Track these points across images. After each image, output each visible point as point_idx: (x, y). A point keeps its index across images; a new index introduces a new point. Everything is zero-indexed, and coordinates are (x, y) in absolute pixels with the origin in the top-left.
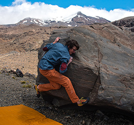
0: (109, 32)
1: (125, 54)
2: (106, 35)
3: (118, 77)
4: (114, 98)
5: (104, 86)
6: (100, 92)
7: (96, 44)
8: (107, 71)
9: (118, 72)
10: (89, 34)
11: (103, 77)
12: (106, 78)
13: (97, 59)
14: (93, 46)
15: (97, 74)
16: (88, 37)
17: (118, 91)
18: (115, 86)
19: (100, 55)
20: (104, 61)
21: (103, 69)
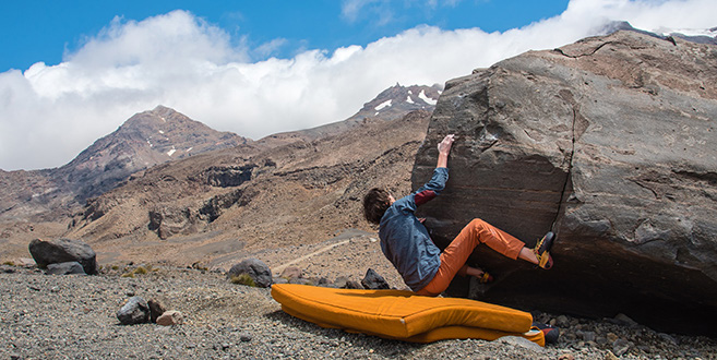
0: (621, 58)
1: (668, 112)
2: (608, 67)
3: (628, 171)
4: (612, 224)
5: (580, 193)
6: (570, 211)
7: (566, 95)
8: (596, 159)
9: (630, 158)
10: (545, 72)
11: (579, 172)
12: (588, 175)
13: (569, 133)
14: (556, 101)
15: (565, 168)
16: (542, 79)
17: (628, 207)
18: (615, 193)
19: (578, 122)
20: (591, 135)
21: (582, 156)
